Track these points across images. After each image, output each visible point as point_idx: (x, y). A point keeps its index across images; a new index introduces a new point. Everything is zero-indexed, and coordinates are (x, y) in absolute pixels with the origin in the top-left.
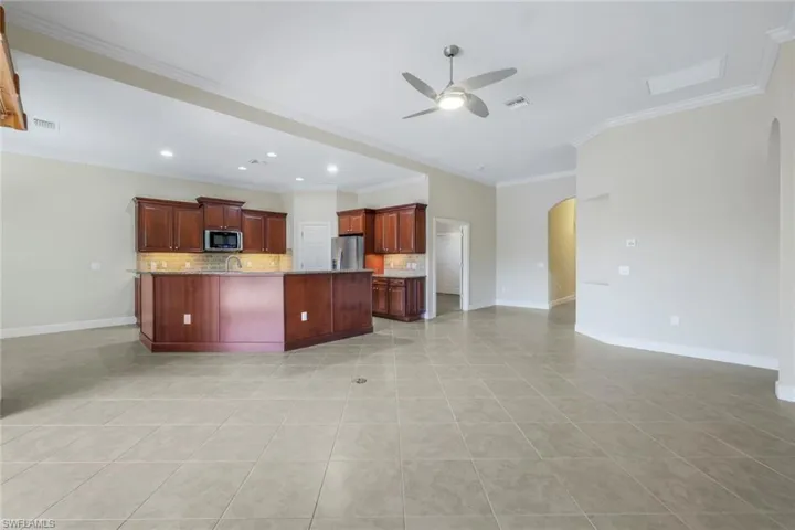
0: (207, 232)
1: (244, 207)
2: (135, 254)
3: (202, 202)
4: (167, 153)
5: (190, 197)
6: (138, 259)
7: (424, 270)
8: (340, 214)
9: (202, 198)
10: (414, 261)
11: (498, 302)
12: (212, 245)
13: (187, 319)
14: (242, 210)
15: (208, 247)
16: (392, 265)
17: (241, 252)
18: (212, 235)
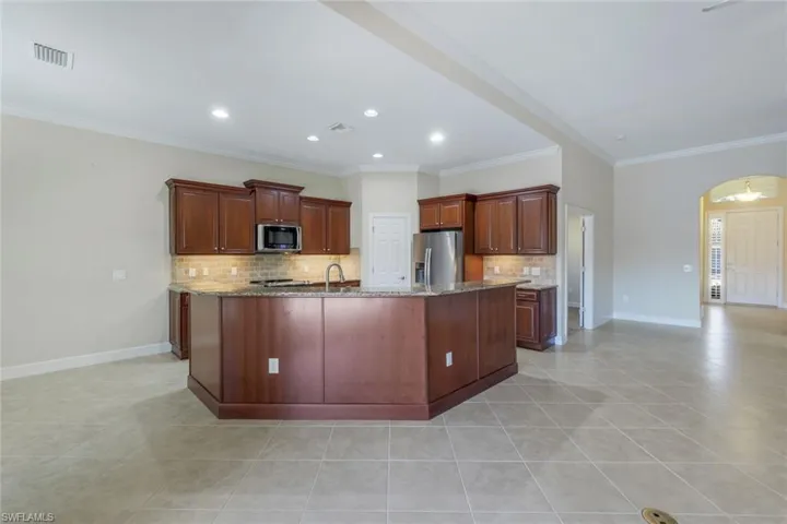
0: (260, 227)
1: (303, 194)
2: (170, 257)
3: (252, 187)
4: (220, 114)
5: (236, 179)
6: (173, 264)
7: (554, 277)
8: (422, 203)
9: (252, 181)
10: (535, 265)
11: (616, 316)
12: (266, 244)
13: (274, 366)
14: (301, 198)
15: (261, 246)
16: (497, 270)
17: (299, 253)
18: (266, 230)
